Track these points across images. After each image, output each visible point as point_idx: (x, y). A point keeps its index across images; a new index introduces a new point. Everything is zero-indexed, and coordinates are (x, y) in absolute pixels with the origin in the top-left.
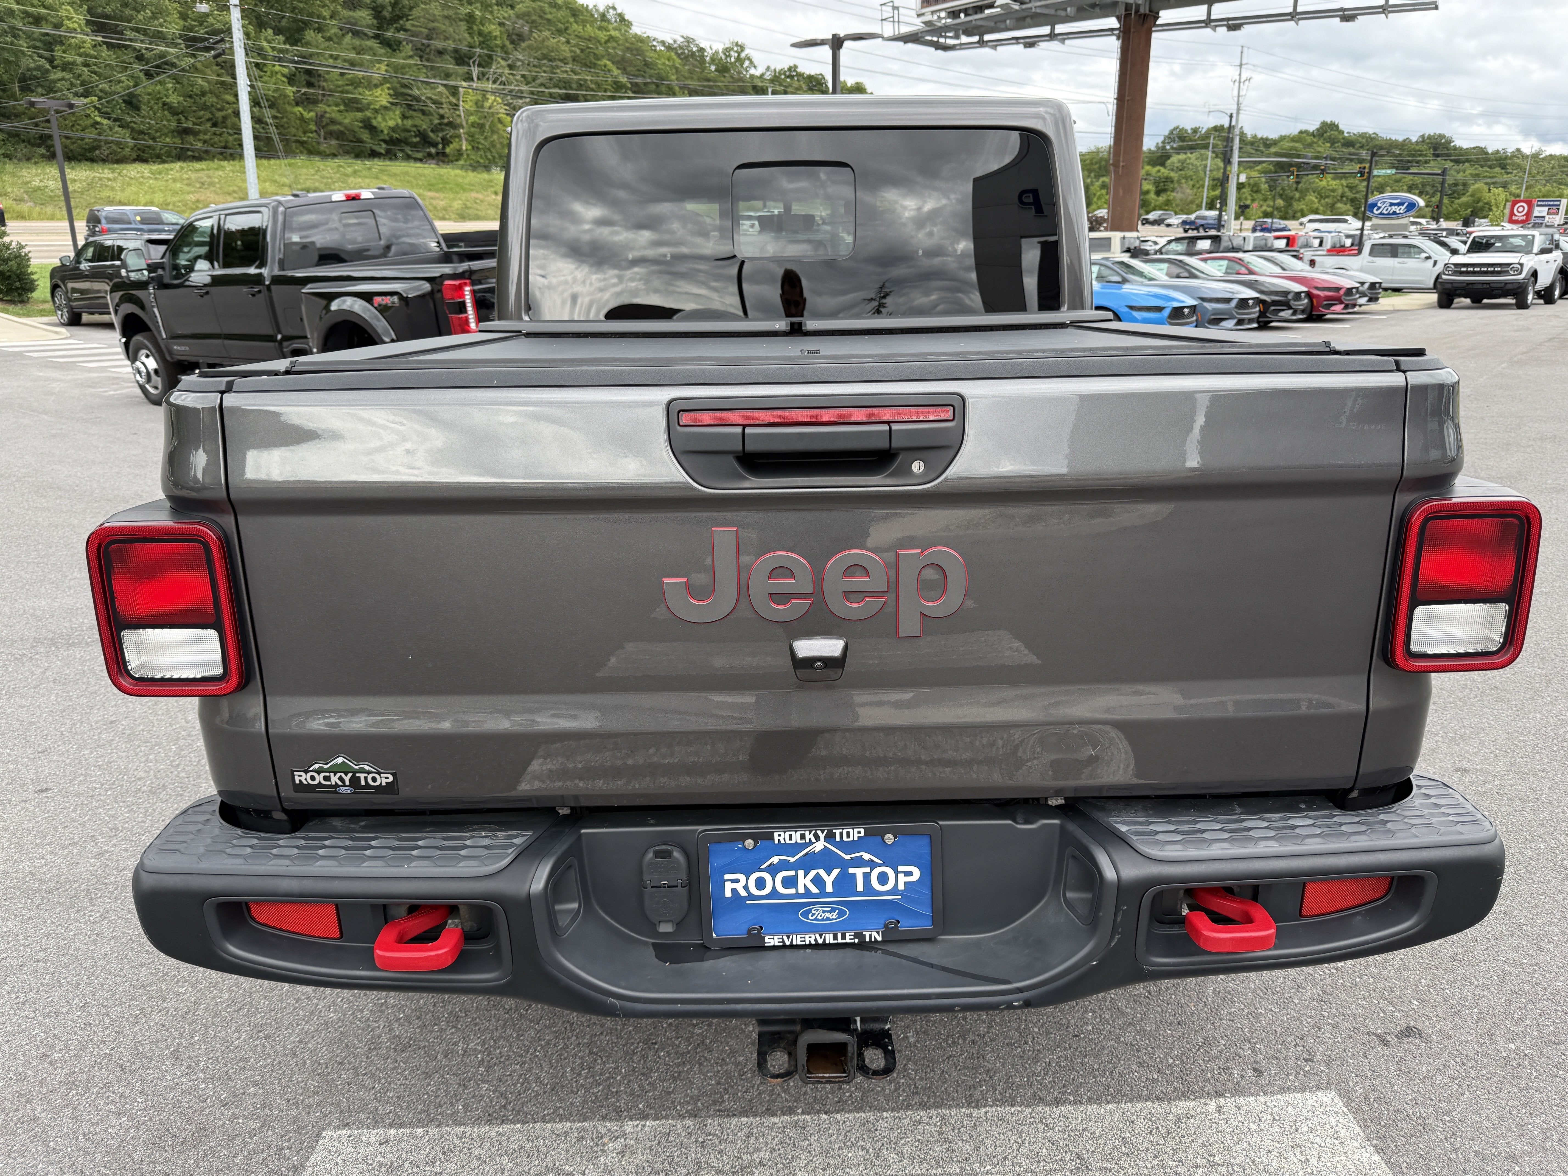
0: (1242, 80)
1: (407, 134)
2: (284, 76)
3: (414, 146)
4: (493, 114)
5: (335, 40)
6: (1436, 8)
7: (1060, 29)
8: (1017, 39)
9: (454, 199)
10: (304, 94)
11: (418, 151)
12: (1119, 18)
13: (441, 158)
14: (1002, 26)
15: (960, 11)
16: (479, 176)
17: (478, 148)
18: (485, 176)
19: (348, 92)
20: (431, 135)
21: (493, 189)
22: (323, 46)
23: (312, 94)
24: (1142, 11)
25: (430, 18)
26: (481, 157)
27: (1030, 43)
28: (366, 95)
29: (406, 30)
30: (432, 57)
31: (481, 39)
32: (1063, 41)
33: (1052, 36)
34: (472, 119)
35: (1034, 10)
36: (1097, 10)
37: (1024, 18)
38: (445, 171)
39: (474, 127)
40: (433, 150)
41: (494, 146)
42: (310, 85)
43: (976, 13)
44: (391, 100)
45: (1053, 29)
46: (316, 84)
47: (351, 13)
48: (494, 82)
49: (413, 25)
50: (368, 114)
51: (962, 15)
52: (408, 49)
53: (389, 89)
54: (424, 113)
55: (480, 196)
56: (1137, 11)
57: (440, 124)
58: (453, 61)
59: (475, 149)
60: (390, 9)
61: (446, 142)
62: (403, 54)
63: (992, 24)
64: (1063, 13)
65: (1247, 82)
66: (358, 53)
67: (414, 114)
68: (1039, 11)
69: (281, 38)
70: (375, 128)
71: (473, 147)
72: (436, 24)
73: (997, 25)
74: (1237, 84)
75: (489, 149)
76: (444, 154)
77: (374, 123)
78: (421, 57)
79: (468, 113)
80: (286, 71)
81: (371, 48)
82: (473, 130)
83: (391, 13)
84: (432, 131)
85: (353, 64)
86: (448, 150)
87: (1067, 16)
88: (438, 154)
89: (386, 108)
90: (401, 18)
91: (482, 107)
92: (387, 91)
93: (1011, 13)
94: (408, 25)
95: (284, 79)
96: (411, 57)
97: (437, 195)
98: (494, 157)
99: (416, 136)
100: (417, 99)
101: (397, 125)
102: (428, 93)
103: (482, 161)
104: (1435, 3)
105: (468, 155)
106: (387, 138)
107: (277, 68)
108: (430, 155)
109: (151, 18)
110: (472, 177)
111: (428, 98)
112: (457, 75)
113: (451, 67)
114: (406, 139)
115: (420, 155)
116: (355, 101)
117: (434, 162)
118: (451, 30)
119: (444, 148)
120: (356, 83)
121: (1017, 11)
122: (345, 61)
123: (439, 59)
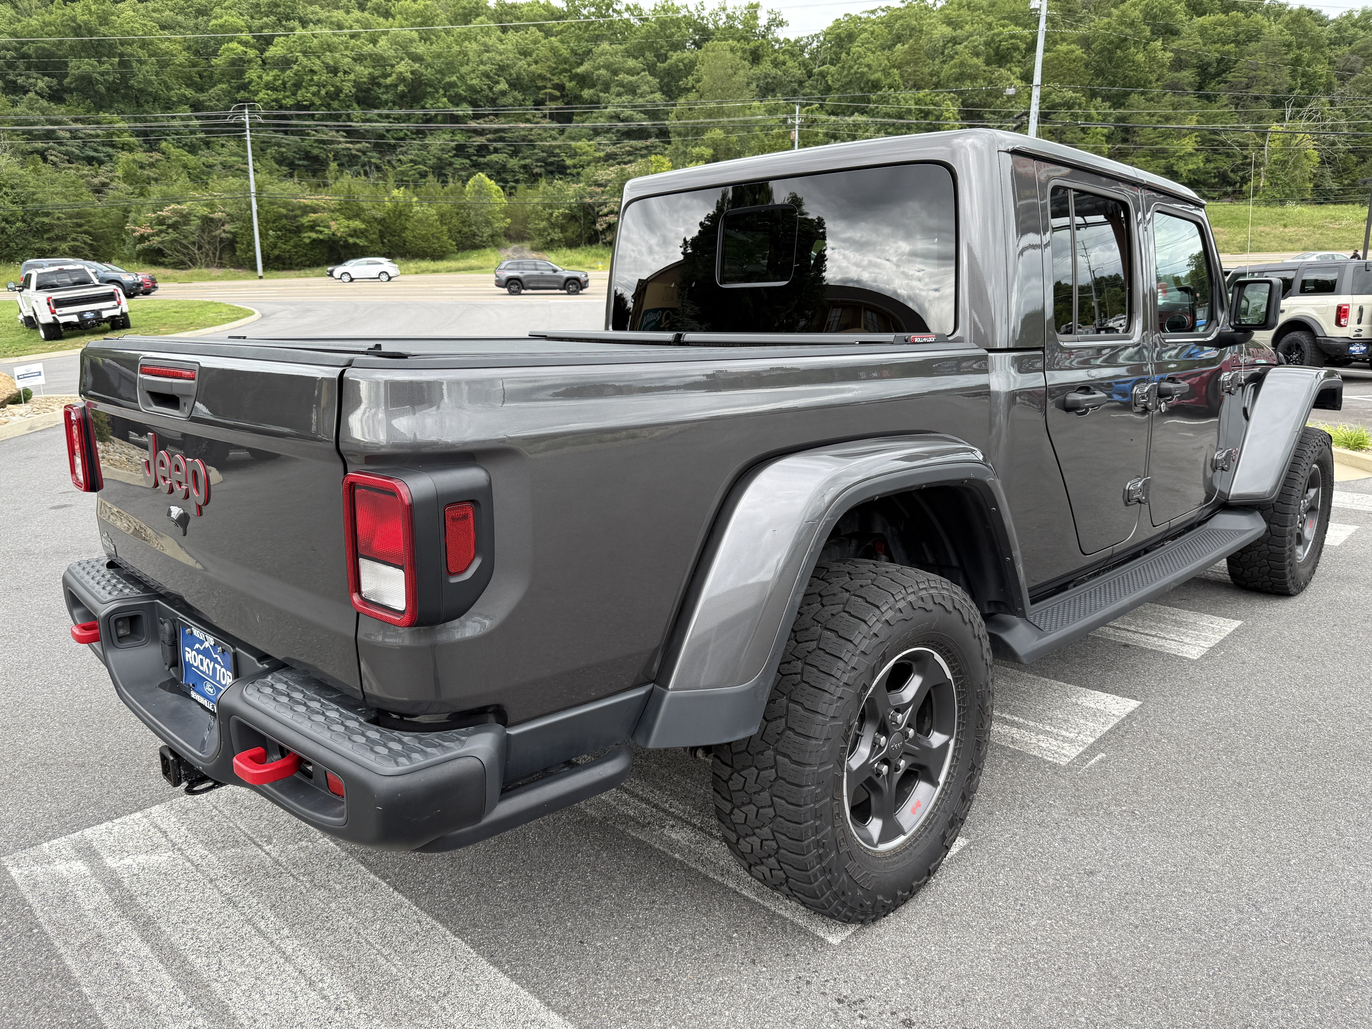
1: (1206, 176)
2: (1104, 135)
3: (1212, 186)
4: (1299, 150)
5: (1156, 99)
9: (1239, 233)
10: (1117, 149)
11: (1215, 191)
13: (1238, 195)
16: (1271, 210)
17: (1276, 184)
18: (1279, 210)
19: (1157, 143)
20: (1232, 175)
21: (1282, 222)
22: (1143, 106)
23: (1125, 148)
25: (1253, 67)
26: (1278, 192)
28: (1174, 145)
29: (1226, 82)
30: (1248, 103)
31: (1304, 80)
34: (1275, 157)
38: (1237, 207)
39: (1275, 164)
40: (1230, 189)
41: (1294, 180)
42: (1125, 141)
44: (1197, 147)
46: (1130, 140)
47: (1176, 74)
48: (1309, 119)
49: (1234, 77)
50: (1172, 161)
52: (1224, 98)
53: (1196, 137)
54: (1228, 155)
55: (1267, 229)
57: (1242, 164)
58: (1269, 105)
59: (1273, 184)
60: (1215, 65)
61: (1245, 180)
62: (1218, 104)
66: (1175, 109)
67: (1219, 157)
69: (1108, 104)
70: (1177, 172)
71: (1271, 184)
72: (1259, 72)
75: (1288, 184)
76: (1241, 192)
77: (1175, 168)
78: (1237, 106)
79: (1274, 152)
80: (1106, 131)
81: (1188, 103)
82: (1274, 167)
83: (1217, 68)
84: (1232, 171)
85: (1167, 119)
86: (1245, 188)
88: (1234, 192)
89: (1191, 154)
90: (1224, 71)
91: (1289, 145)
92: (1194, 139)
94: (1230, 77)
95: (1104, 138)
96: (1226, 105)
97: (1222, 230)
98: (1292, 192)
99: (1215, 177)
100: (1223, 143)
101: (1198, 168)
102: (1237, 137)
103: (1278, 196)
105: (1264, 191)
106: (1186, 181)
107: (1099, 130)
108: (1226, 194)
109: (1006, 102)
110: (1264, 211)
111: (1234, 142)
112: (1270, 117)
113: (1266, 110)
114: (1205, 180)
115: (1215, 195)
116: (1163, 151)
117: (1229, 199)
118: (1273, 75)
119: (1241, 186)
120: (1166, 135)
122: (1161, 116)
123: (1254, 105)
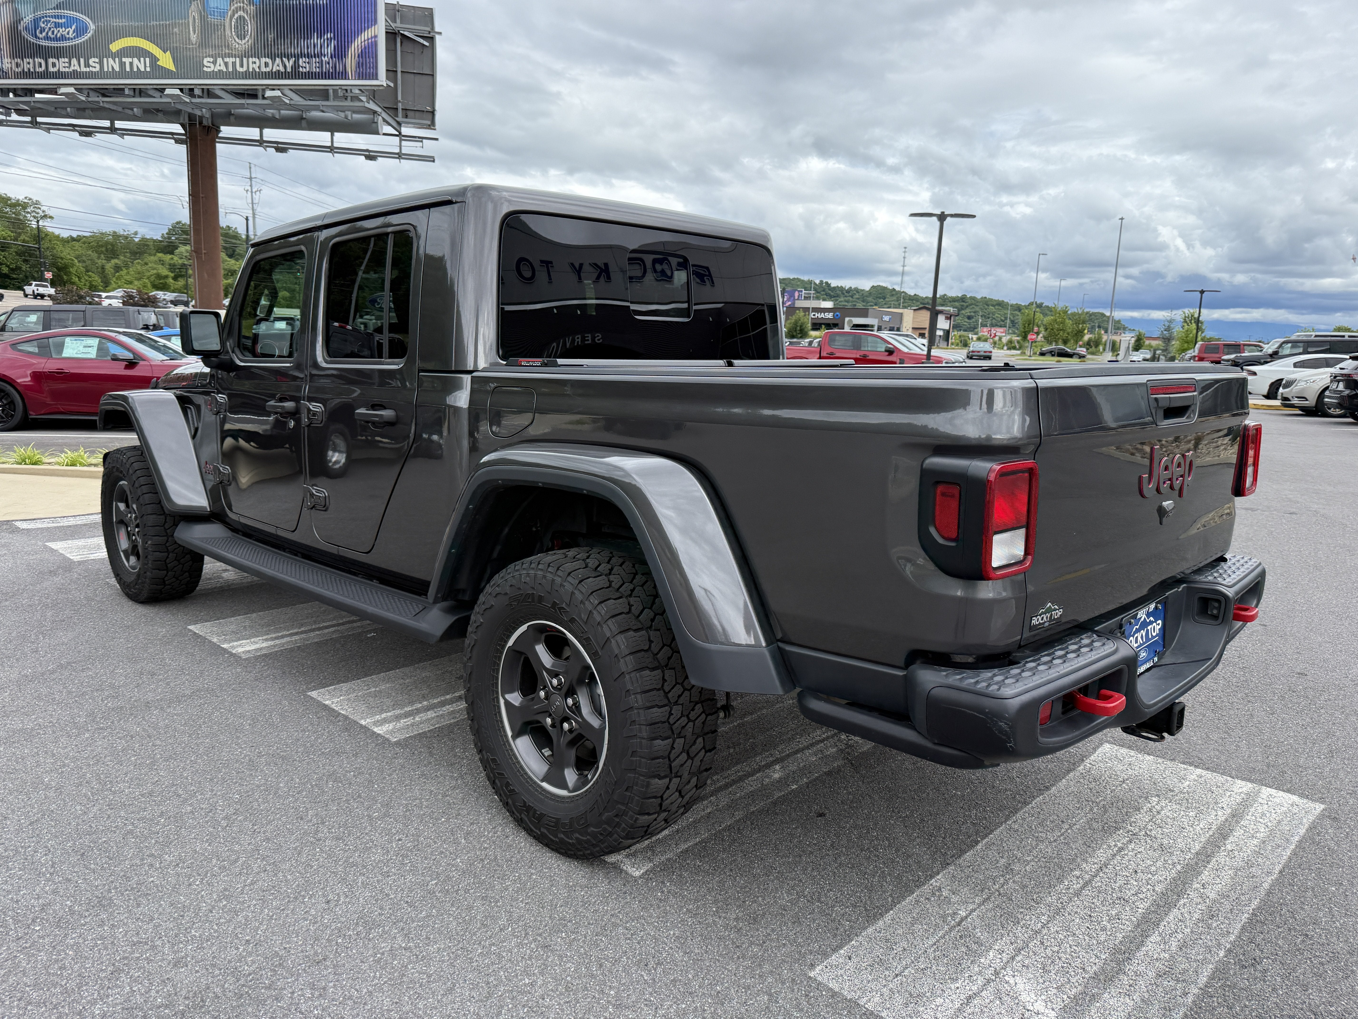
0: (254, 191)
6: (434, 161)
7: (119, 124)
8: (74, 126)
12: (183, 126)
14: (64, 112)
15: (9, 90)
24: (205, 123)
27: (86, 132)
32: (122, 136)
33: (112, 130)
35: (101, 104)
36: (160, 115)
37: (84, 109)
43: (26, 95)
45: (112, 124)
51: (11, 95)
56: (201, 123)
63: (53, 109)
64: (130, 112)
65: (258, 193)
68: (106, 106)
73: (56, 109)
74: (249, 193)
87: (134, 115)
93: (76, 102)
104: (433, 157)
121: (83, 101)
